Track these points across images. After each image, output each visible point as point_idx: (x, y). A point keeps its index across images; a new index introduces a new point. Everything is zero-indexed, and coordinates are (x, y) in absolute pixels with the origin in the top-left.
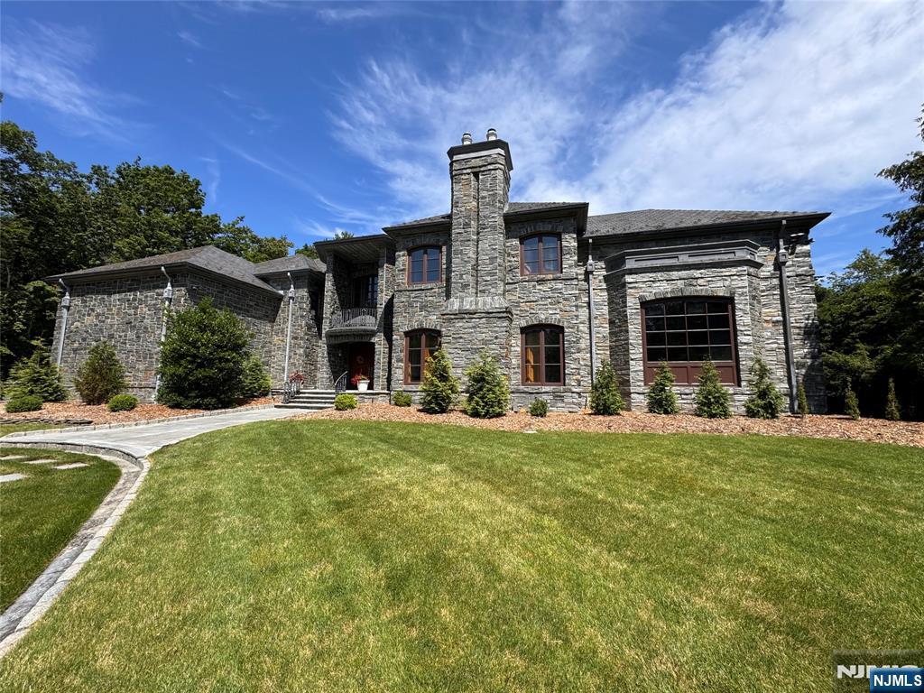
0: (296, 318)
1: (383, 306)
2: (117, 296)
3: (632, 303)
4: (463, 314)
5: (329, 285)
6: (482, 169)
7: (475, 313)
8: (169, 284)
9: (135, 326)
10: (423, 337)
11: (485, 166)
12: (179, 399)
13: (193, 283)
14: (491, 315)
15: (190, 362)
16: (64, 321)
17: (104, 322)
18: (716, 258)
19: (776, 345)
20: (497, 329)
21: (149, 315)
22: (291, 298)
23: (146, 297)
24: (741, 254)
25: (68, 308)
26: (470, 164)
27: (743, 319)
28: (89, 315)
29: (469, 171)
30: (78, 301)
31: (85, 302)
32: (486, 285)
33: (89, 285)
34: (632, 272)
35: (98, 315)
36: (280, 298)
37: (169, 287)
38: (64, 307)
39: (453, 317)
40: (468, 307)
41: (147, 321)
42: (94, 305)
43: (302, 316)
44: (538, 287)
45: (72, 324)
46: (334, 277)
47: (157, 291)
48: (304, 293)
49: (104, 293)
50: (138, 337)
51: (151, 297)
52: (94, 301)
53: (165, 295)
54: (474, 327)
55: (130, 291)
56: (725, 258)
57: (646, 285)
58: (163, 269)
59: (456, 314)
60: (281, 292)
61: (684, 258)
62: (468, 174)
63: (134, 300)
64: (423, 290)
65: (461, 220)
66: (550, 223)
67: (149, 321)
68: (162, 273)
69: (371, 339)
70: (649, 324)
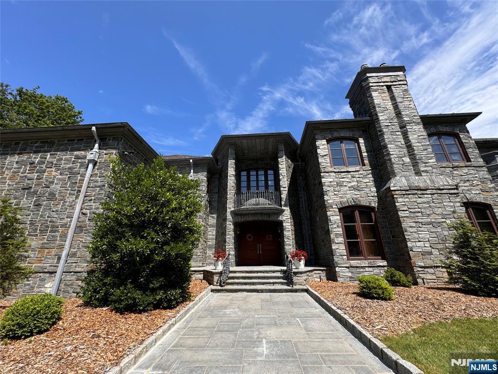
1: (287, 189)
4: (414, 190)
6: (394, 83)
7: (426, 190)
8: (97, 146)
9: (35, 193)
10: (357, 213)
11: (396, 81)
14: (442, 192)
21: (59, 180)
23: (60, 159)
26: (383, 80)
29: (382, 84)
32: (426, 166)
37: (97, 150)
40: (416, 184)
41: (56, 187)
46: (236, 164)
47: (76, 153)
48: (203, 176)
50: (38, 205)
51: (66, 160)
53: (90, 157)
54: (428, 202)
55: (36, 152)
58: (94, 128)
59: (407, 190)
62: (383, 86)
63: (41, 162)
64: (350, 172)
66: (447, 126)
67: (58, 187)
68: (92, 132)
69: (278, 217)
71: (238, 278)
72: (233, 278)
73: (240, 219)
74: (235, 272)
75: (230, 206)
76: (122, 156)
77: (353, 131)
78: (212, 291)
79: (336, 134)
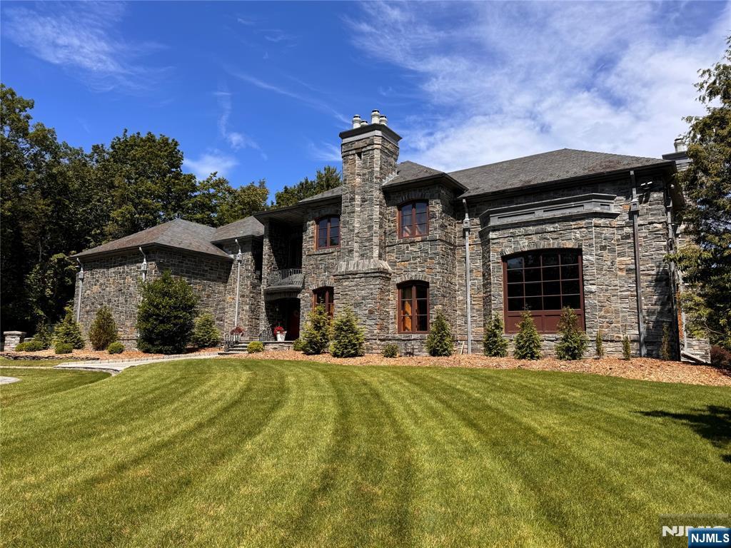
0: (243, 279)
2: (112, 270)
3: (494, 257)
4: (347, 275)
5: (266, 249)
6: (363, 150)
7: (357, 274)
8: (144, 259)
9: (124, 293)
10: (327, 293)
11: (365, 147)
12: (149, 346)
13: (161, 257)
14: (368, 275)
15: (156, 320)
16: (80, 290)
17: (104, 290)
18: (567, 212)
20: (372, 286)
21: (132, 284)
22: (239, 261)
23: (131, 270)
24: (589, 207)
25: (82, 280)
26: (355, 146)
27: (588, 269)
28: (96, 285)
29: (354, 152)
30: (88, 274)
31: (92, 274)
33: (95, 261)
34: (495, 229)
35: (101, 285)
36: (231, 262)
37: (145, 263)
38: (80, 279)
39: (341, 277)
40: (352, 269)
42: (98, 277)
43: (248, 277)
44: (410, 249)
45: (85, 292)
47: (137, 265)
48: (249, 256)
49: (104, 267)
51: (133, 270)
52: (99, 273)
53: (142, 268)
54: (356, 285)
55: (120, 265)
56: (575, 211)
58: (140, 249)
59: (343, 275)
60: (232, 256)
61: (540, 214)
62: (354, 154)
63: (123, 272)
64: (327, 254)
65: (348, 195)
67: (133, 289)
68: (140, 251)
70: (511, 276)
75: (264, 287)
76: (157, 264)
79: (323, 212)
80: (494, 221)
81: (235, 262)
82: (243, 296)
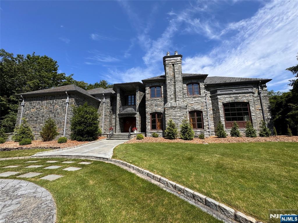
1: (138, 105)
2: (45, 102)
3: (220, 104)
4: (172, 107)
6: (175, 63)
7: (176, 107)
8: (68, 97)
9: (53, 112)
10: (156, 115)
11: (176, 62)
13: (77, 97)
14: (181, 108)
16: (22, 111)
17: (40, 111)
18: (243, 91)
19: (260, 116)
20: (183, 112)
21: (59, 108)
22: (103, 102)
23: (58, 102)
24: (250, 90)
25: (24, 106)
26: (171, 61)
27: (252, 109)
28: (33, 108)
29: (171, 63)
30: (28, 103)
31: (30, 103)
32: (179, 98)
33: (33, 97)
34: (219, 95)
35: (37, 108)
37: (68, 99)
38: (22, 105)
40: (173, 105)
41: (59, 111)
42: (35, 105)
43: (108, 108)
44: (193, 99)
45: (26, 112)
46: (120, 95)
47: (62, 100)
48: (108, 100)
49: (39, 100)
50: (55, 116)
51: (60, 102)
52: (35, 103)
53: (67, 101)
54: (176, 112)
55: (51, 99)
56: (246, 91)
57: (224, 98)
58: (66, 92)
59: (170, 108)
60: (100, 100)
61: (234, 91)
62: (171, 64)
63: (53, 103)
64: (156, 100)
65: (169, 78)
66: (196, 80)
67: (59, 110)
68: (66, 93)
69: (134, 115)
70: (225, 110)
71: (115, 136)
72: (114, 136)
73: (121, 117)
74: (115, 134)
75: (118, 112)
76: (76, 100)
77: (160, 83)
78: (107, 139)
79: (153, 85)
80: (219, 92)
81: (102, 103)
82: (106, 116)
